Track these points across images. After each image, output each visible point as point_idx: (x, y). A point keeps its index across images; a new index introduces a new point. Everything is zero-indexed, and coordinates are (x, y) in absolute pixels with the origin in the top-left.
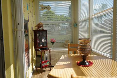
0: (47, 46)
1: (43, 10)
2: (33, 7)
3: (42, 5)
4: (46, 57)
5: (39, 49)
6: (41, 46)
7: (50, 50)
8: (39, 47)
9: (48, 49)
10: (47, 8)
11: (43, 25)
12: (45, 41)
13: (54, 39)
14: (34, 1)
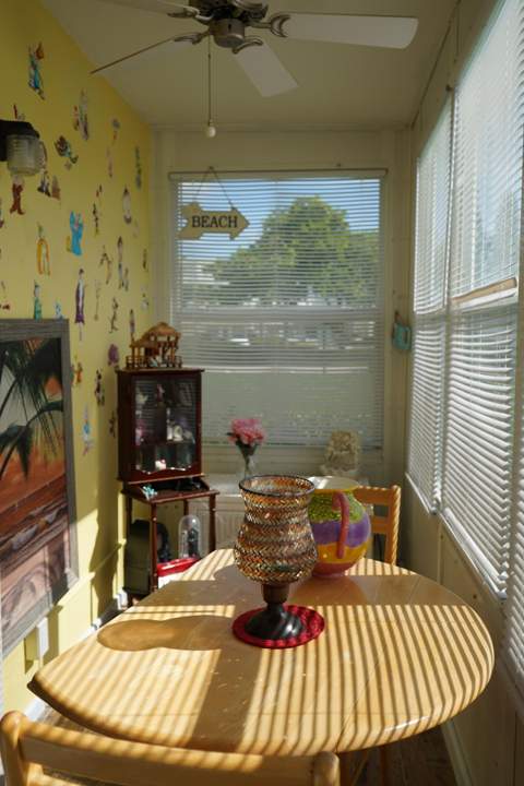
0: (197, 468)
1: (198, 238)
2: (128, 221)
3: (194, 205)
4: (190, 536)
5: (142, 485)
6: (161, 465)
7: (213, 497)
8: (146, 477)
9: (205, 487)
10: (224, 222)
11: (177, 338)
12: (189, 435)
13: (253, 422)
14: (139, 183)
